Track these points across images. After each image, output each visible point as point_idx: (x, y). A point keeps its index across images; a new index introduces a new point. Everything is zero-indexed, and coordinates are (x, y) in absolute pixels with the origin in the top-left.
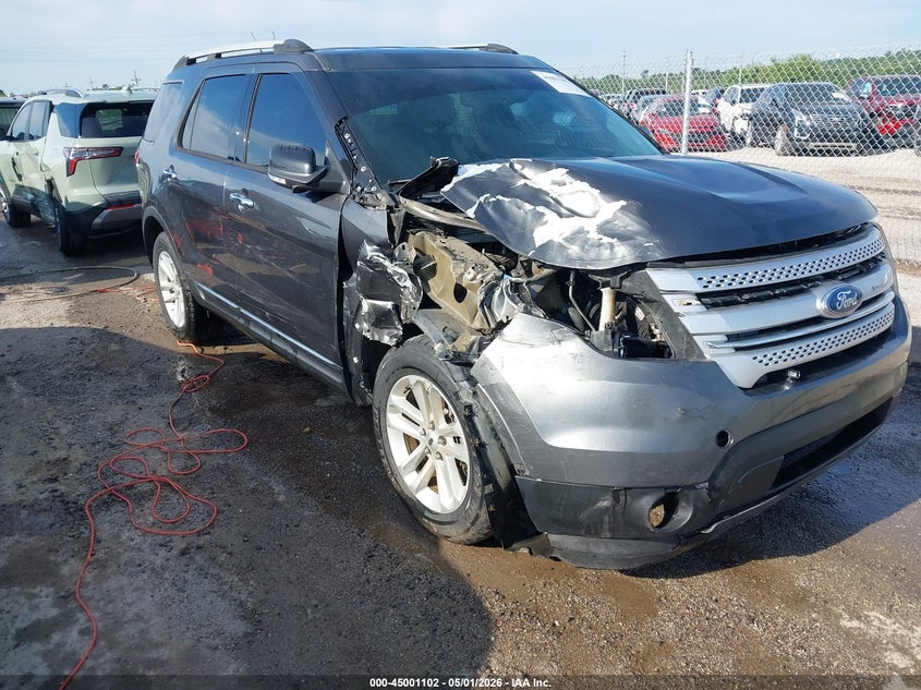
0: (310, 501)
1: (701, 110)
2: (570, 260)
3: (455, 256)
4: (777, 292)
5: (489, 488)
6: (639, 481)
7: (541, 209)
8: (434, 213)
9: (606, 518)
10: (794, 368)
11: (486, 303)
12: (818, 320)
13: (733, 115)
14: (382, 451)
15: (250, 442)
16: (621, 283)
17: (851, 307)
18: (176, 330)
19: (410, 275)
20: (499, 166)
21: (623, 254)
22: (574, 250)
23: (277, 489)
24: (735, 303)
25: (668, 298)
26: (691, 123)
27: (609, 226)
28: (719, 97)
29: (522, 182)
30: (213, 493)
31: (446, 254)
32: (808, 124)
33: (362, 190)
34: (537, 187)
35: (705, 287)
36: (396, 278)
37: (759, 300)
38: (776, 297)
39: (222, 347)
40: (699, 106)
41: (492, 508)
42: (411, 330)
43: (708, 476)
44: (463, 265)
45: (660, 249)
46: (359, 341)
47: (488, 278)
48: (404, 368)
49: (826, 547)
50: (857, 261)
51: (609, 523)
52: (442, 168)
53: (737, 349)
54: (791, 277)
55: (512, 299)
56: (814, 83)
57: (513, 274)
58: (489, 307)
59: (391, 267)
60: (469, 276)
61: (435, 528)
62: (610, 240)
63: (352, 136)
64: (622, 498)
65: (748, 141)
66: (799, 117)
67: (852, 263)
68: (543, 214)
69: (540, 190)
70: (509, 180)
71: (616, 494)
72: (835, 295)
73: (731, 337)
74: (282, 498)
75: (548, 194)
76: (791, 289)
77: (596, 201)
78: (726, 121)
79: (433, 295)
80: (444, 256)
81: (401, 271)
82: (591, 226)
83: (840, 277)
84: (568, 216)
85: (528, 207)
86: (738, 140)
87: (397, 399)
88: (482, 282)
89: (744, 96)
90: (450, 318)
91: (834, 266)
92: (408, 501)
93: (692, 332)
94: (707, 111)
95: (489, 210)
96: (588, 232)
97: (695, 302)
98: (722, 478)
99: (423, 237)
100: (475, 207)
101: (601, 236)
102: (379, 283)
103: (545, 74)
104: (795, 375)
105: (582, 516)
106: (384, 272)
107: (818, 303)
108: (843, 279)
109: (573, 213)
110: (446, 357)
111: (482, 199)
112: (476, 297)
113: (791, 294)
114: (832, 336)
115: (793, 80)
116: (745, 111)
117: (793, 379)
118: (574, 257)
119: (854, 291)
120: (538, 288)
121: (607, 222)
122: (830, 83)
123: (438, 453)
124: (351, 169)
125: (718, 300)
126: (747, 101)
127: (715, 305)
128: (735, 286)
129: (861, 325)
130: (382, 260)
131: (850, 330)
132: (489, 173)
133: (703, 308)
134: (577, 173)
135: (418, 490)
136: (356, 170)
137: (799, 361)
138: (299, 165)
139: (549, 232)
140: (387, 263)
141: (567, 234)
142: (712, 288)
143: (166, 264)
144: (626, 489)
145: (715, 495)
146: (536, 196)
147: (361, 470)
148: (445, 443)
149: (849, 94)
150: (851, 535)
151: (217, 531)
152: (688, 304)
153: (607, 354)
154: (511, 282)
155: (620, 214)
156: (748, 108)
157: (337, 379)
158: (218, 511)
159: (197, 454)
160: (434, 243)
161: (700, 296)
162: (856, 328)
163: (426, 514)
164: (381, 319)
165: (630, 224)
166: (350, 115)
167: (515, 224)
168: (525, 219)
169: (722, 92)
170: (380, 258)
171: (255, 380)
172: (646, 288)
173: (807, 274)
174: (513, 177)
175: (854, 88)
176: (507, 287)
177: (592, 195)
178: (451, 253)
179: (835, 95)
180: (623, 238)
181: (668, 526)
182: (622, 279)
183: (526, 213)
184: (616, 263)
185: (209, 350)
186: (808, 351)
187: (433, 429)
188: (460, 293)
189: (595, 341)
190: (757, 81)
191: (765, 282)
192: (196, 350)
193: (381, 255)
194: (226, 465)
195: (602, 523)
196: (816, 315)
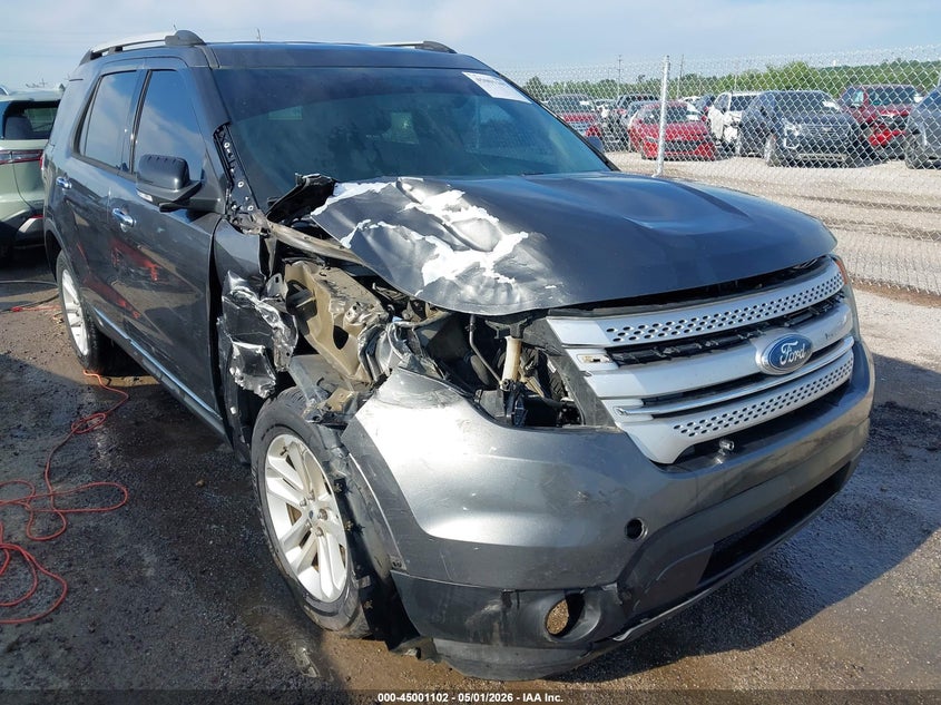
0: (182, 578)
1: (691, 117)
2: (462, 302)
3: (335, 292)
4: (708, 344)
5: (366, 581)
6: (533, 583)
7: (431, 239)
8: (306, 241)
9: (496, 624)
10: (729, 437)
11: (370, 350)
12: (758, 377)
13: (723, 123)
14: (262, 520)
15: (132, 498)
16: (522, 332)
17: (799, 360)
18: (81, 358)
19: (283, 315)
20: (384, 185)
21: (523, 299)
22: (469, 291)
23: (147, 560)
24: (654, 359)
25: (572, 353)
26: (668, 132)
27: (507, 263)
28: (709, 104)
29: (410, 206)
30: (70, 565)
31: (324, 289)
32: (797, 134)
33: (238, 209)
34: (428, 212)
35: (615, 340)
36: (265, 317)
37: (686, 354)
38: (707, 350)
39: (132, 378)
40: (688, 113)
41: (368, 605)
42: (285, 381)
43: (617, 575)
44: (343, 304)
45: (563, 293)
46: (235, 389)
47: (372, 320)
48: (277, 425)
49: (774, 638)
50: (808, 304)
51: (500, 630)
52: (311, 187)
53: (655, 416)
54: (726, 326)
55: (399, 348)
56: (811, 91)
57: (405, 316)
58: (373, 356)
59: (260, 304)
60: (348, 319)
61: (316, 618)
62: (507, 280)
63: (233, 147)
64: (514, 602)
65: (738, 149)
66: (788, 126)
67: (802, 306)
68: (433, 246)
69: (432, 217)
70: (395, 203)
71: (506, 597)
72: (777, 348)
73: (649, 402)
74: (150, 572)
75: (440, 221)
76: (724, 340)
77: (493, 231)
78: (716, 130)
79: (312, 338)
80: (322, 293)
81: (271, 309)
82: (487, 262)
83: (787, 325)
84: (462, 249)
85: (415, 236)
86: (728, 150)
87: (275, 461)
88: (365, 325)
89: (736, 104)
90: (328, 367)
91: (779, 310)
92: (290, 582)
93: (599, 395)
94: (696, 118)
95: (369, 239)
96: (484, 269)
97: (604, 358)
98: (635, 577)
99: (301, 268)
100: (351, 235)
101: (498, 275)
102: (250, 324)
103: (479, 76)
104: (728, 446)
105: (468, 622)
106: (251, 310)
107: (757, 357)
108: (791, 326)
109: (469, 246)
110: (315, 418)
111: (360, 225)
112: (358, 342)
113: (724, 347)
114: (774, 396)
115: (788, 88)
116: (736, 120)
117: (725, 450)
118: (470, 299)
119: (802, 340)
120: (430, 334)
121: (506, 258)
122: (819, 92)
123: (320, 529)
124: (228, 182)
125: (632, 355)
126: (739, 109)
127: (629, 362)
128: (654, 338)
129: (810, 381)
130: (248, 296)
131: (797, 388)
132: (372, 193)
133: (613, 366)
134: (474, 197)
135: (301, 569)
136: (232, 185)
137: (733, 428)
138: (166, 178)
139: (439, 267)
140: (254, 299)
141: (461, 270)
142: (624, 341)
143: (68, 283)
144: (517, 591)
145: (627, 597)
146: (425, 224)
147: (251, 536)
148: (326, 517)
149: (840, 103)
150: (803, 621)
151: (63, 618)
152: (596, 361)
153: (498, 421)
154: (398, 327)
155: (520, 249)
156: (738, 116)
157: (220, 429)
158: (68, 592)
159: (64, 514)
160: (313, 277)
161: (610, 351)
162: (804, 385)
163: (308, 600)
164: (252, 365)
165: (531, 261)
166: (233, 120)
167: (401, 258)
168: (412, 252)
169: (713, 99)
170: (247, 293)
171: (158, 419)
172: (550, 340)
173: (745, 322)
174: (399, 199)
175: (845, 97)
176: (392, 333)
177: (489, 224)
178: (331, 288)
179: (826, 104)
180: (523, 278)
181: (570, 635)
182: (522, 327)
183: (414, 244)
184: (514, 309)
185: (117, 381)
186: (745, 416)
187: (313, 499)
188: (340, 338)
189: (486, 404)
190: (749, 89)
191: (692, 333)
192: (101, 381)
193: (247, 289)
194: (96, 528)
195: (491, 631)
196: (756, 371)
